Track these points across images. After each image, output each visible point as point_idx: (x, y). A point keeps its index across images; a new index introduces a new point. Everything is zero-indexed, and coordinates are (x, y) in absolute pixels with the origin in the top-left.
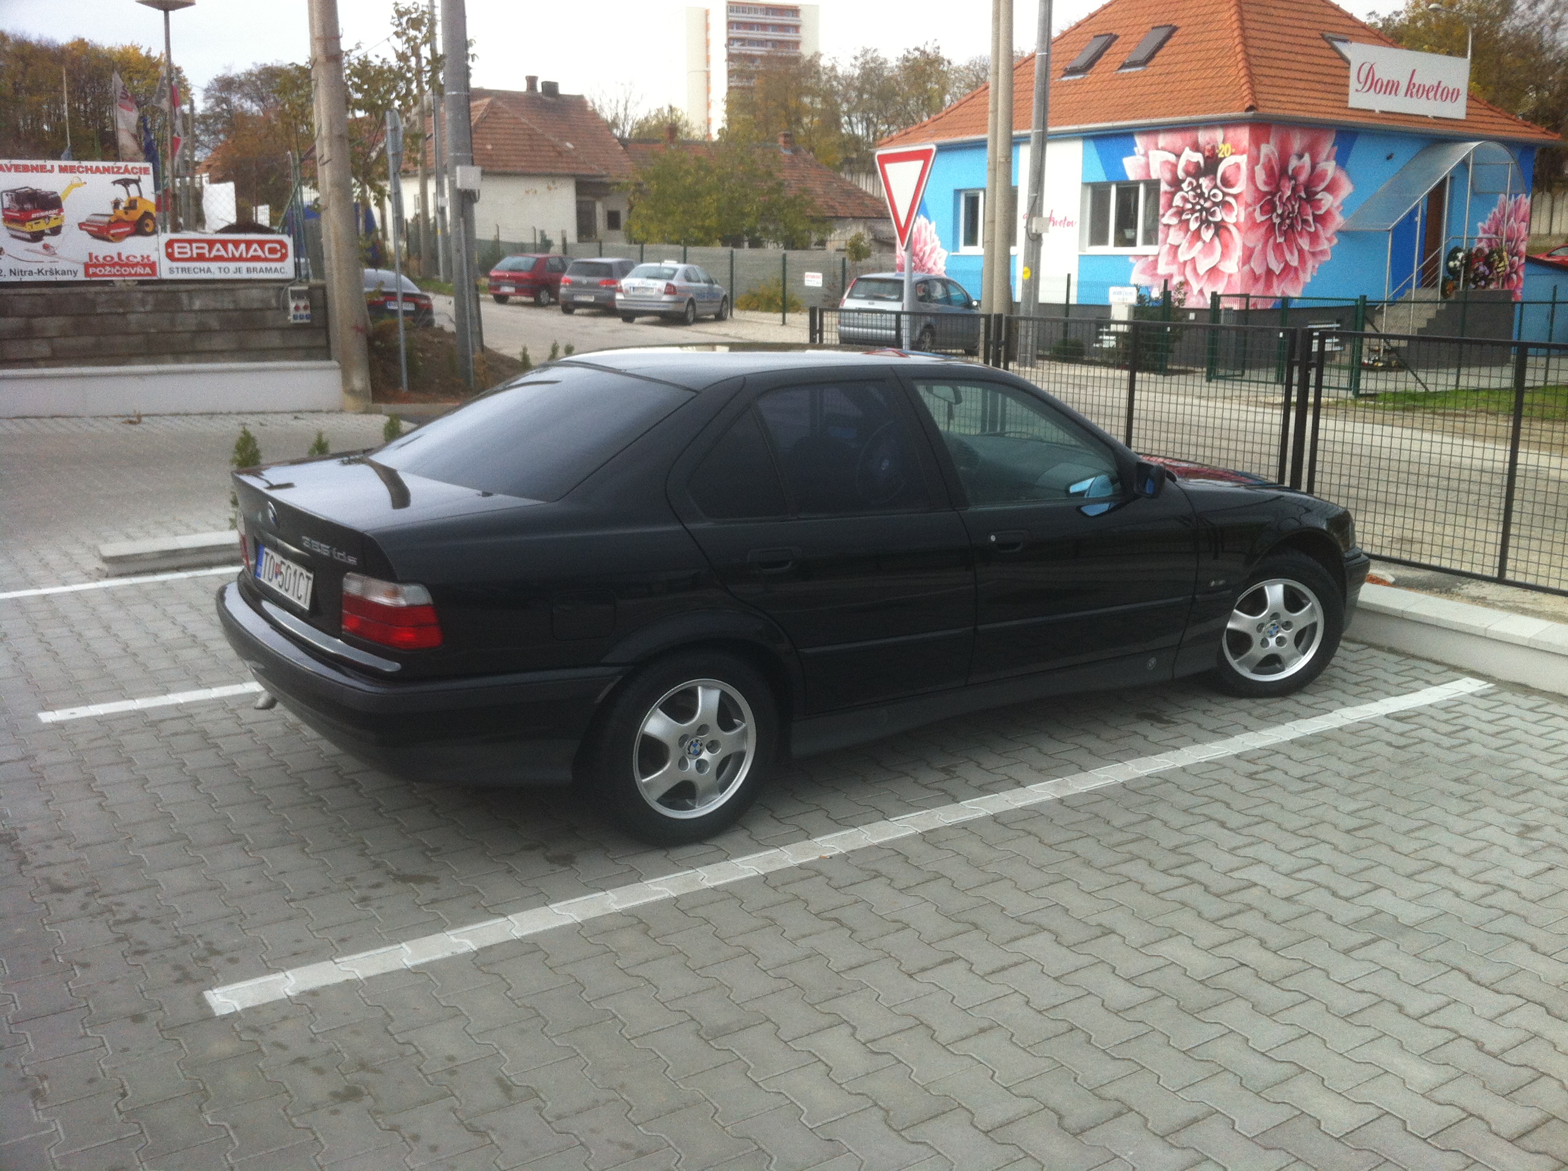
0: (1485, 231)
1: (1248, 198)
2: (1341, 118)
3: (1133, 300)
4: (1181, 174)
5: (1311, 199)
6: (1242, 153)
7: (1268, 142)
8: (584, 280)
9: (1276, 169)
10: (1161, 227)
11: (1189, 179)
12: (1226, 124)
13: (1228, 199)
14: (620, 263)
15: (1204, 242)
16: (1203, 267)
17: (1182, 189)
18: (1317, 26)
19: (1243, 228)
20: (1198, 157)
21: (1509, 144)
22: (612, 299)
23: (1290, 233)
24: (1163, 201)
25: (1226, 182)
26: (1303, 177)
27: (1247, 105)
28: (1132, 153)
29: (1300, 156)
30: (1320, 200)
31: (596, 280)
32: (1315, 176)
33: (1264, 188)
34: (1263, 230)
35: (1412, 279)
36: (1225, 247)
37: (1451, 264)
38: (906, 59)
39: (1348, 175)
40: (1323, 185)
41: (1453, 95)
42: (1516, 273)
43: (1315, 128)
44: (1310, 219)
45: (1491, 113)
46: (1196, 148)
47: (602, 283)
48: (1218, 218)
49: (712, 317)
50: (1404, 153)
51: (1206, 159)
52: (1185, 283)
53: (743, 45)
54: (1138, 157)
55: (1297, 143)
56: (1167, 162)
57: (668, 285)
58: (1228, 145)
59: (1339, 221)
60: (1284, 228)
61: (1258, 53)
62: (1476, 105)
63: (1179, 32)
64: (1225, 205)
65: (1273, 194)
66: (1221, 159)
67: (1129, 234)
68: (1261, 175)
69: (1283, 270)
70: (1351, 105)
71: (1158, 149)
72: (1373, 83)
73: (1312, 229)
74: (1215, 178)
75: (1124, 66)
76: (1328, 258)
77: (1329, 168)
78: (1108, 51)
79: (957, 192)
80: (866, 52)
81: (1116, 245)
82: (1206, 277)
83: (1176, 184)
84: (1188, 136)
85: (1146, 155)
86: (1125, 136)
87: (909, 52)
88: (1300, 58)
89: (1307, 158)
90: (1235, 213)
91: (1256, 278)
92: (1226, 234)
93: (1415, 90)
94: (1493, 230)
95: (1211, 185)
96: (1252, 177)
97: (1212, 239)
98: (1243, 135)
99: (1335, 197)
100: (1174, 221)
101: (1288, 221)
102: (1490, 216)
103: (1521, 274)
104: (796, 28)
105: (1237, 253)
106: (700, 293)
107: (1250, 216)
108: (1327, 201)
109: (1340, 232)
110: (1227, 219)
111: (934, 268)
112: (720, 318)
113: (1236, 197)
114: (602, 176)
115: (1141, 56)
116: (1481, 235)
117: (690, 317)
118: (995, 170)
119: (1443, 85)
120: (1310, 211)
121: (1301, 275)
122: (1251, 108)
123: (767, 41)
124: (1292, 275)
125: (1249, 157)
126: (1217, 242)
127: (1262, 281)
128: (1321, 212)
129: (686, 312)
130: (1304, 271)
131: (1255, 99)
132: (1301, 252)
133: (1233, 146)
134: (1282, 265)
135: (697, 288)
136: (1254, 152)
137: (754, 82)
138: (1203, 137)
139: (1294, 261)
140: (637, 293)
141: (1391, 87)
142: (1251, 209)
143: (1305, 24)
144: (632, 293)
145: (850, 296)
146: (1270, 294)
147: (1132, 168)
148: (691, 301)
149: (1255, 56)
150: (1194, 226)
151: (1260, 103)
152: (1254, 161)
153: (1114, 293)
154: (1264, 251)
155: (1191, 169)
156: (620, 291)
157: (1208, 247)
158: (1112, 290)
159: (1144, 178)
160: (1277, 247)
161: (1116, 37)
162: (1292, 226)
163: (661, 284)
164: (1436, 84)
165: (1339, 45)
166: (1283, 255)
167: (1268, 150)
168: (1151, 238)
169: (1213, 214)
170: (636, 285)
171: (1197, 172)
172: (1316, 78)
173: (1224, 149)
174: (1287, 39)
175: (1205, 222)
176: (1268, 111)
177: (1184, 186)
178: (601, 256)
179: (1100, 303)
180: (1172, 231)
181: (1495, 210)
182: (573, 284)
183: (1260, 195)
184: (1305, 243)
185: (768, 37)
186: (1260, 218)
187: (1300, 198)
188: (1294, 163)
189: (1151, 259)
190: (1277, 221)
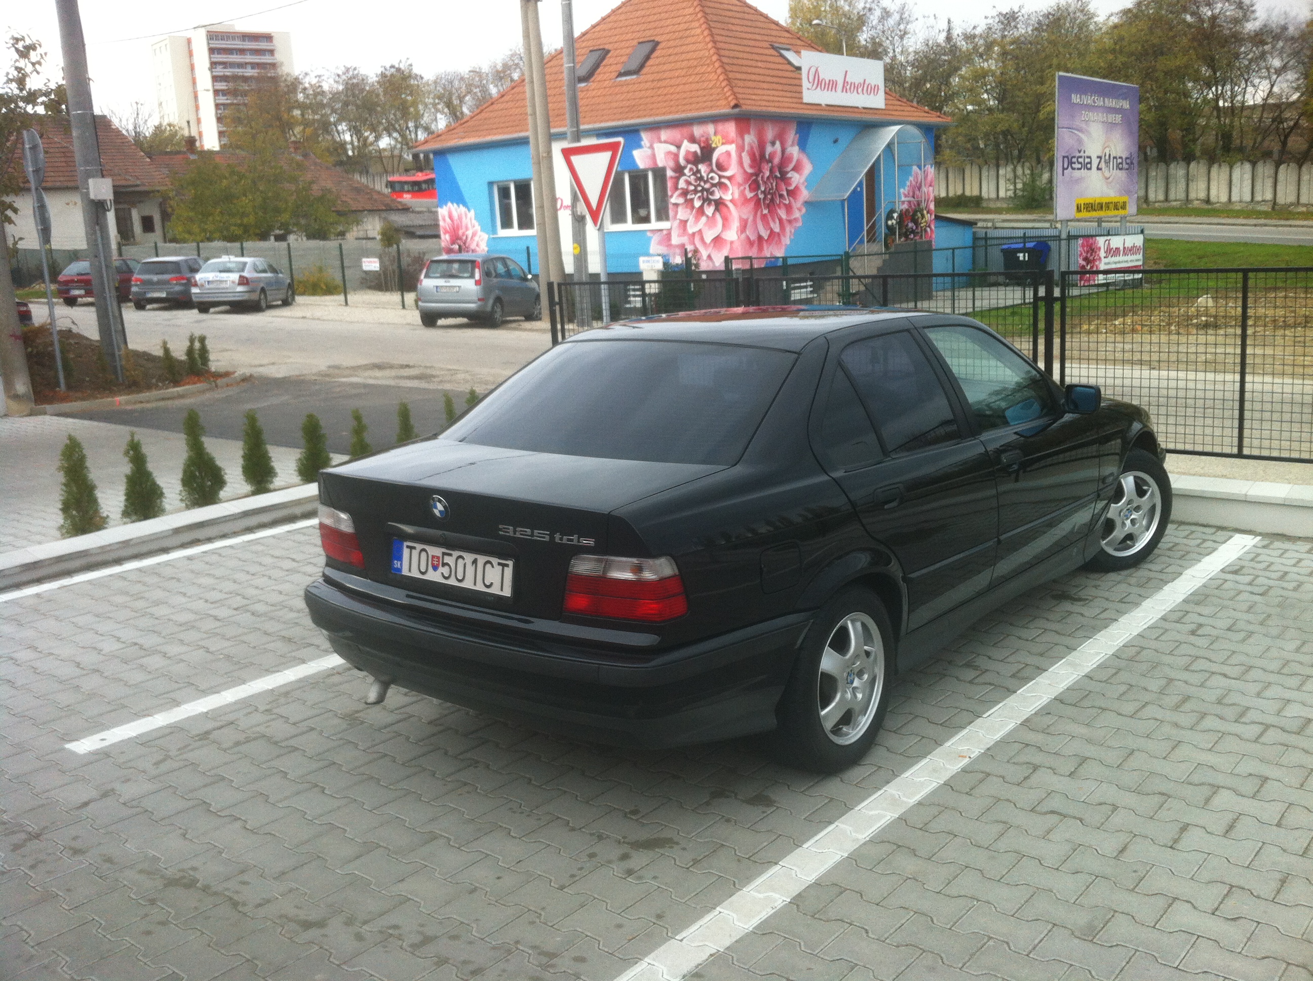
0: (906, 196)
1: (740, 178)
2: (801, 112)
3: (660, 266)
4: (682, 162)
5: (784, 178)
6: (732, 142)
7: (749, 133)
8: (155, 278)
9: (757, 154)
10: (670, 206)
11: (689, 166)
12: (716, 119)
13: (723, 180)
14: (186, 261)
15: (708, 216)
16: (709, 236)
17: (684, 175)
18: (766, 38)
19: (739, 204)
20: (695, 148)
21: (919, 125)
22: (187, 293)
23: (771, 206)
24: (670, 184)
25: (721, 167)
26: (777, 160)
27: (732, 104)
28: (639, 146)
29: (773, 144)
30: (791, 178)
31: (166, 277)
32: (785, 159)
33: (750, 171)
34: (752, 204)
35: (863, 236)
36: (725, 220)
37: (890, 223)
38: (383, 75)
39: (809, 158)
40: (791, 166)
41: (874, 89)
42: (929, 226)
43: (781, 120)
44: (785, 193)
45: (900, 103)
46: (693, 140)
47: (172, 279)
48: (717, 196)
49: (280, 303)
50: (845, 137)
51: (702, 149)
52: (696, 251)
53: (225, 68)
54: (645, 149)
55: (770, 132)
56: (669, 153)
57: (241, 277)
58: (719, 137)
59: (805, 194)
60: (767, 202)
61: (730, 61)
62: (889, 97)
63: (659, 47)
64: (721, 185)
65: (757, 175)
66: (714, 149)
67: (643, 213)
68: (747, 160)
69: (769, 236)
70: (805, 100)
71: (660, 142)
72: (819, 83)
73: (787, 202)
74: (711, 165)
75: (621, 75)
76: (799, 224)
77: (794, 151)
78: (604, 63)
79: (491, 184)
80: (348, 70)
81: (633, 222)
82: (712, 245)
83: (679, 170)
84: (685, 130)
85: (651, 147)
86: (632, 133)
87: (386, 69)
88: (760, 64)
89: (778, 144)
90: (730, 192)
91: (751, 243)
92: (724, 210)
93: (848, 87)
94: (911, 194)
95: (708, 170)
96: (741, 163)
97: (713, 214)
98: (731, 128)
99: (801, 175)
100: (681, 200)
101: (769, 196)
102: (908, 183)
103: (933, 227)
104: (272, 52)
105: (735, 225)
106: (269, 283)
107: (742, 193)
108: (796, 179)
109: (806, 203)
110: (724, 197)
111: (478, 249)
112: (286, 303)
113: (729, 178)
114: (137, 186)
115: (634, 66)
116: (903, 199)
117: (263, 304)
118: (539, 163)
119: (867, 83)
120: (784, 187)
121: (783, 238)
122: (736, 106)
123: (246, 63)
124: (776, 238)
125: (737, 146)
126: (718, 216)
127: (756, 246)
128: (792, 188)
129: (260, 299)
130: (784, 236)
131: (737, 98)
132: (781, 220)
133: (723, 138)
134: (769, 232)
135: (265, 278)
136: (740, 142)
137: (247, 100)
138: (698, 131)
139: (777, 229)
140: (211, 286)
141: (831, 85)
142: (742, 188)
143: (758, 37)
144: (207, 286)
145: (427, 276)
146: (763, 255)
147: (640, 158)
148: (263, 290)
149: (728, 64)
150: (697, 204)
151: (742, 101)
152: (740, 149)
153: (644, 262)
154: (755, 221)
155: (691, 157)
156: (196, 285)
157: (711, 221)
158: (641, 259)
159: (652, 166)
160: (764, 217)
161: (608, 51)
162: (772, 200)
163: (235, 277)
164: (862, 82)
165: (784, 53)
166: (768, 223)
167: (750, 139)
168: (662, 214)
169: (712, 193)
170: (211, 279)
171: (695, 160)
172: (775, 80)
173: (716, 140)
174: (748, 49)
175: (706, 200)
176: (749, 108)
177: (686, 171)
178: (157, 256)
179: (633, 270)
180: (680, 209)
181: (911, 178)
182: (144, 282)
183: (748, 176)
184: (782, 213)
185: (247, 61)
186: (749, 195)
187: (776, 177)
188: (769, 149)
189: (665, 232)
190: (761, 196)
